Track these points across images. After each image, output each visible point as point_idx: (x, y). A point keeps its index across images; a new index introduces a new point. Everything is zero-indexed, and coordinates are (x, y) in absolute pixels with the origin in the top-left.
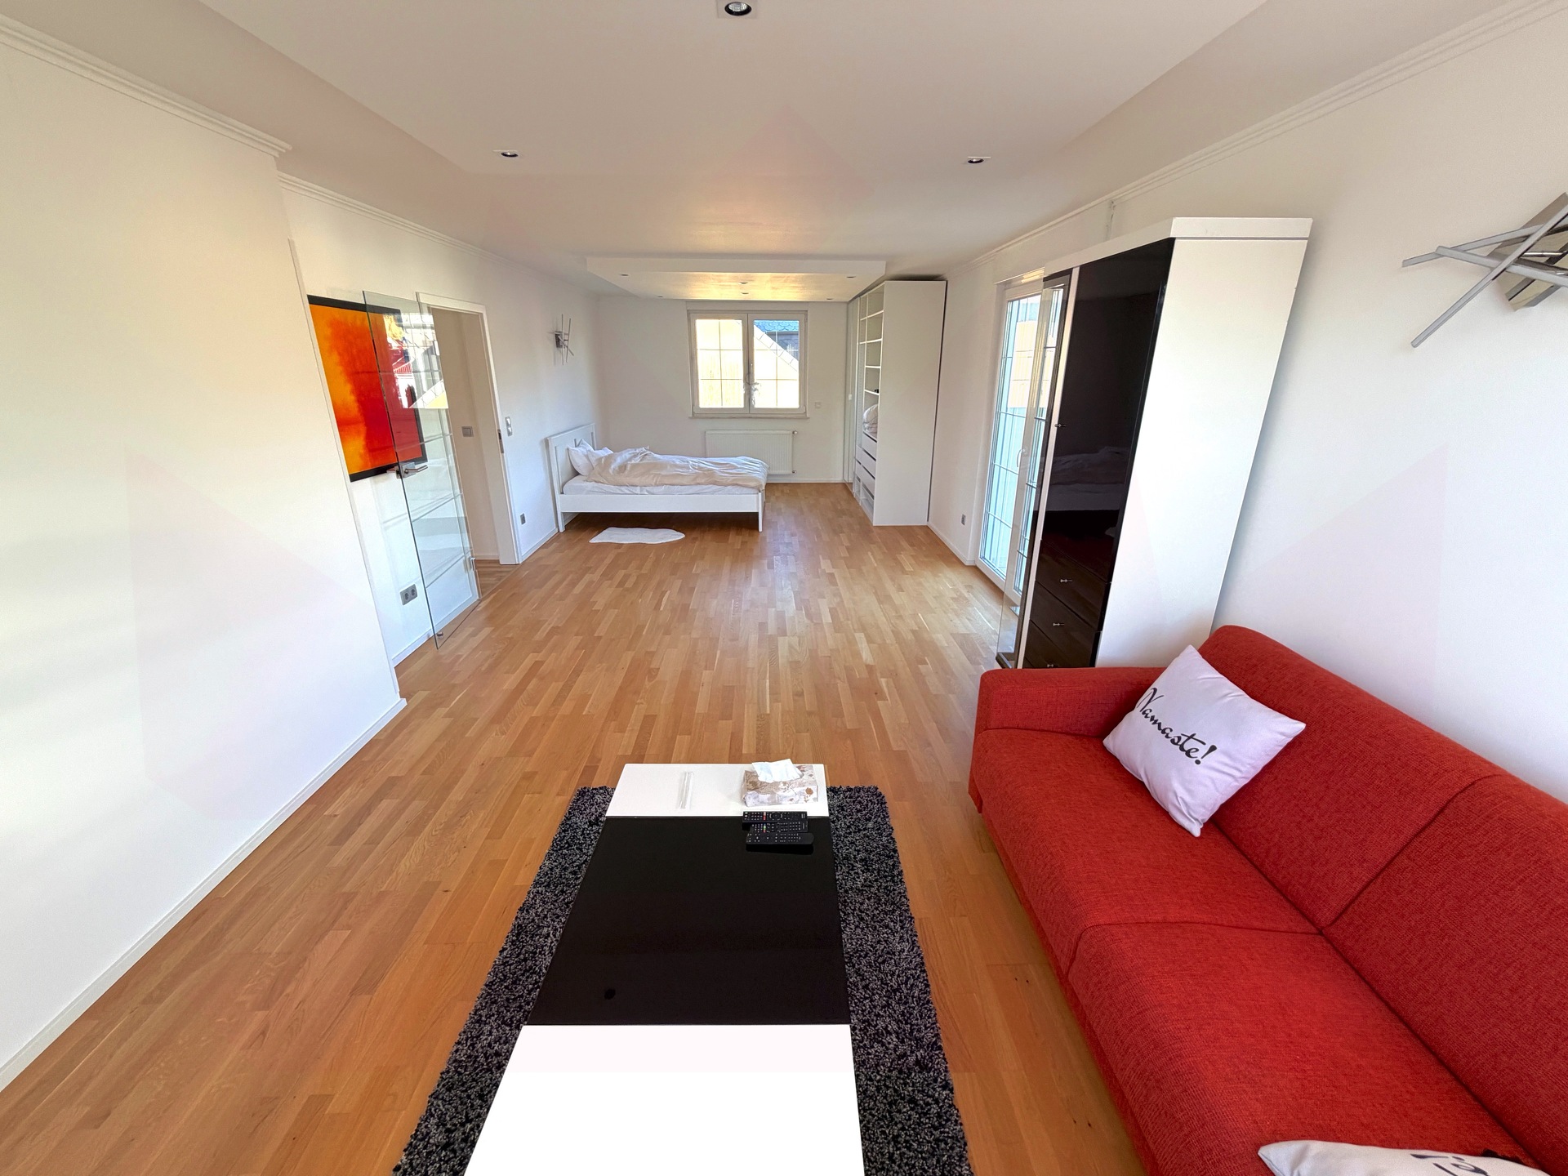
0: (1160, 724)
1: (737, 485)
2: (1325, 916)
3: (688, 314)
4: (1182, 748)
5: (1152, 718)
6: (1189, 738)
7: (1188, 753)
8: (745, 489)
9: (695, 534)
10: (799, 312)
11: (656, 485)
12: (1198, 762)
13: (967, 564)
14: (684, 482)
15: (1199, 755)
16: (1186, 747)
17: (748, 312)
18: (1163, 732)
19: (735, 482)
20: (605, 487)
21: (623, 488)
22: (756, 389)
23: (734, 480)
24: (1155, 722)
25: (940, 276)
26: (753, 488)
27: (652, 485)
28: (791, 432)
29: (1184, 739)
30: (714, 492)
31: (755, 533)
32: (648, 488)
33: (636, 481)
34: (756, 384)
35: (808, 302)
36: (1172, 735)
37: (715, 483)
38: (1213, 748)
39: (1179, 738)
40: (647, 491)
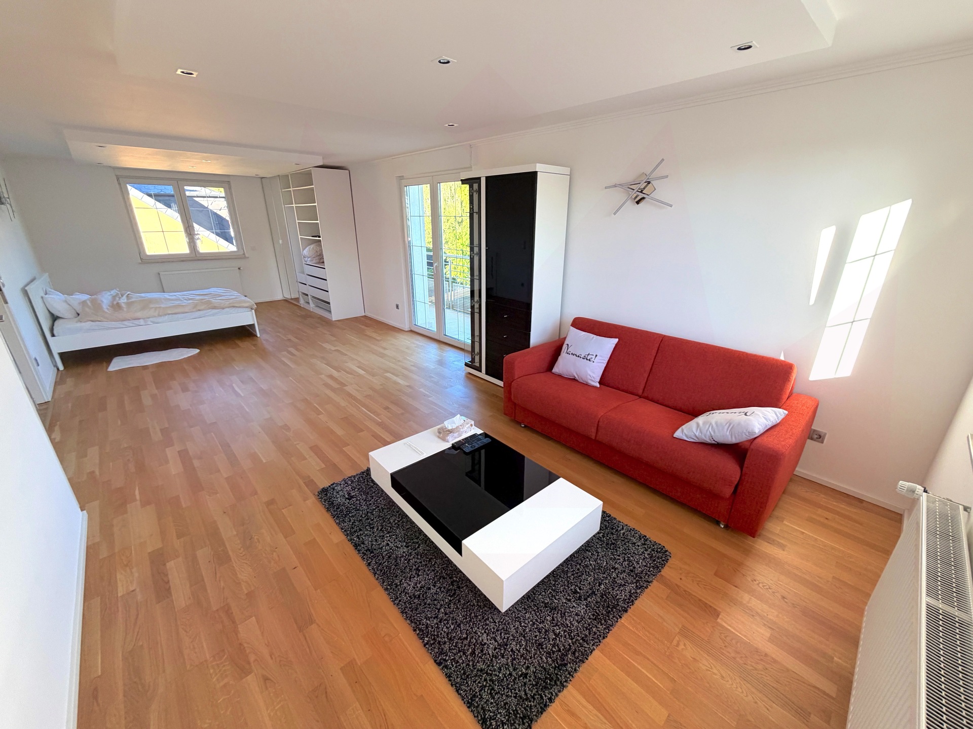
0: (576, 355)
1: (234, 307)
2: (640, 392)
3: (118, 179)
4: (587, 359)
5: (572, 354)
6: (588, 355)
7: (589, 360)
8: (240, 309)
9: (206, 348)
10: (223, 182)
11: (159, 316)
12: (593, 362)
13: (406, 330)
14: (187, 310)
15: (593, 359)
16: (588, 358)
17: (177, 180)
18: (578, 357)
19: (232, 305)
20: (105, 324)
21: (126, 323)
22: (198, 239)
23: (230, 304)
24: (574, 355)
25: (344, 167)
26: (247, 307)
27: (155, 317)
28: (237, 269)
29: (586, 356)
30: (213, 315)
31: (255, 338)
32: (151, 319)
33: (139, 314)
34: (198, 234)
35: (230, 175)
36: (582, 356)
37: (215, 308)
38: (596, 356)
39: (585, 356)
40: (152, 322)
